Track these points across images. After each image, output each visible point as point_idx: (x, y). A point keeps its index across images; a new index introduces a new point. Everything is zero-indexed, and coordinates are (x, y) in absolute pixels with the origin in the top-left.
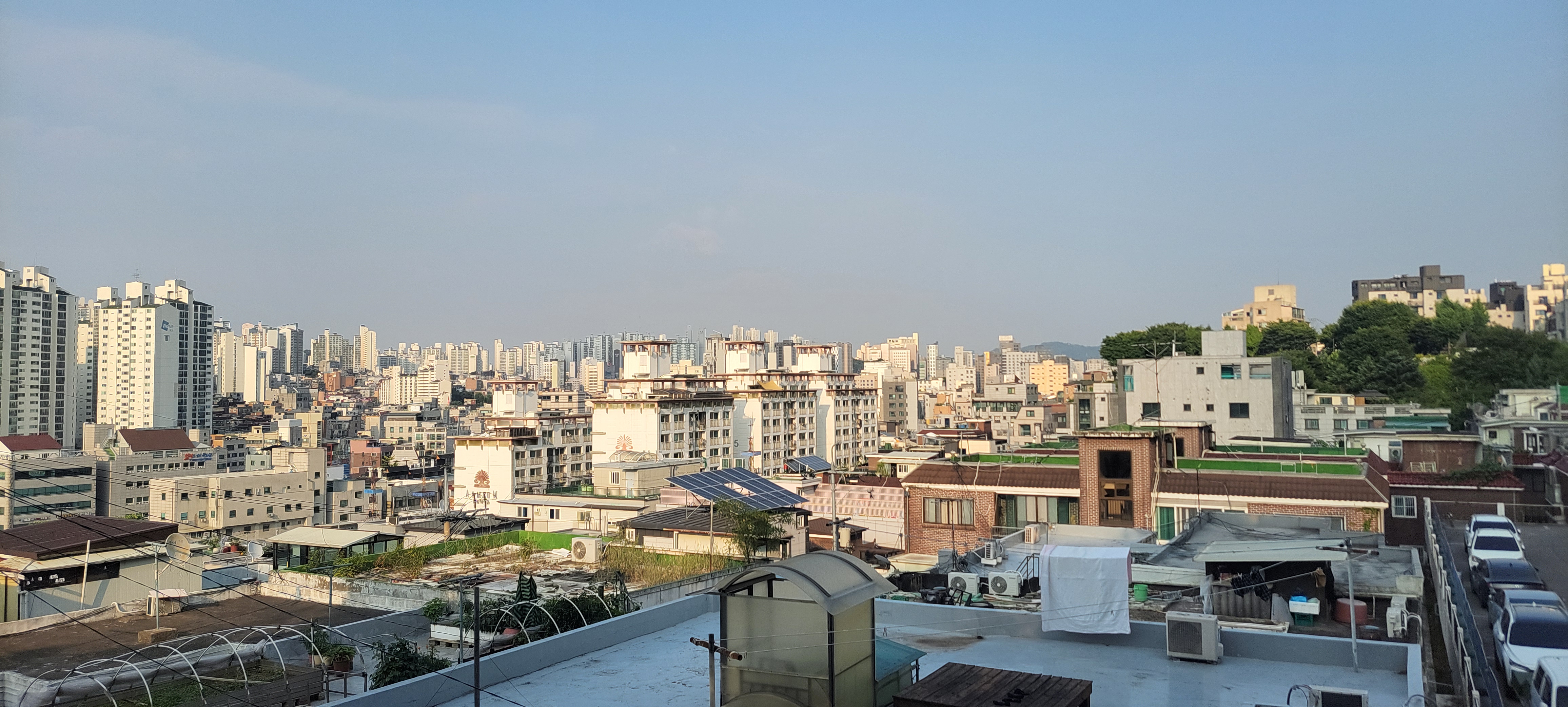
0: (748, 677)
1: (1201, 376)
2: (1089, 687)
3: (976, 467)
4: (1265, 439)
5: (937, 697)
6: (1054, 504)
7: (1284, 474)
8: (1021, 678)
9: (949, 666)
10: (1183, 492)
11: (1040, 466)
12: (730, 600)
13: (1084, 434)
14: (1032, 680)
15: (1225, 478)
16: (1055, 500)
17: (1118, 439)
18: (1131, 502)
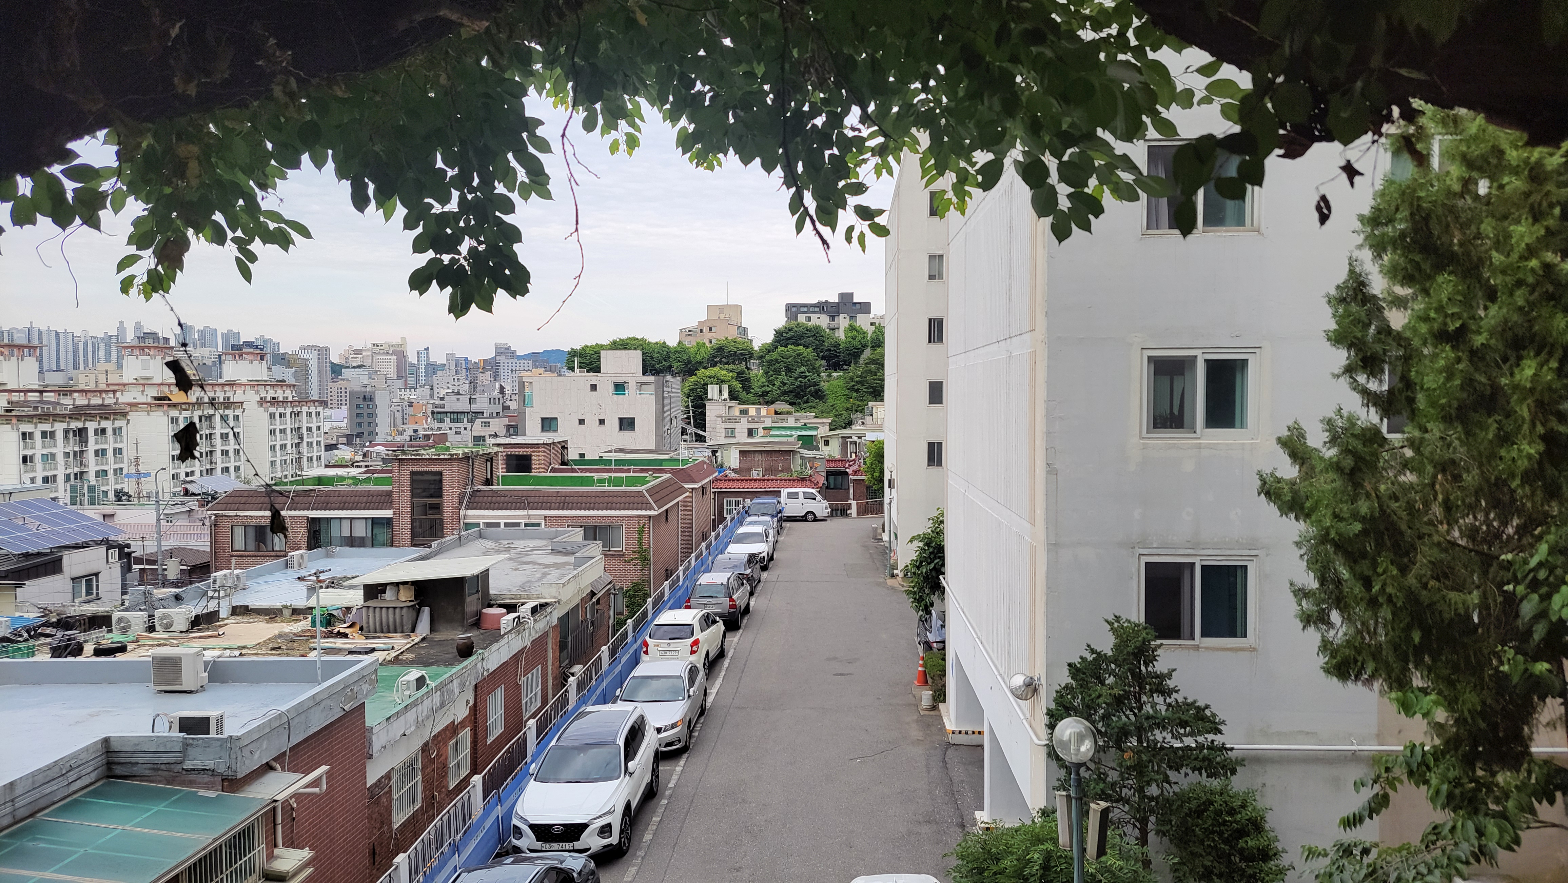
1: (594, 392)
3: (290, 492)
6: (368, 524)
10: (490, 509)
11: (356, 488)
13: (397, 455)
15: (527, 495)
16: (370, 521)
17: (430, 460)
18: (442, 520)
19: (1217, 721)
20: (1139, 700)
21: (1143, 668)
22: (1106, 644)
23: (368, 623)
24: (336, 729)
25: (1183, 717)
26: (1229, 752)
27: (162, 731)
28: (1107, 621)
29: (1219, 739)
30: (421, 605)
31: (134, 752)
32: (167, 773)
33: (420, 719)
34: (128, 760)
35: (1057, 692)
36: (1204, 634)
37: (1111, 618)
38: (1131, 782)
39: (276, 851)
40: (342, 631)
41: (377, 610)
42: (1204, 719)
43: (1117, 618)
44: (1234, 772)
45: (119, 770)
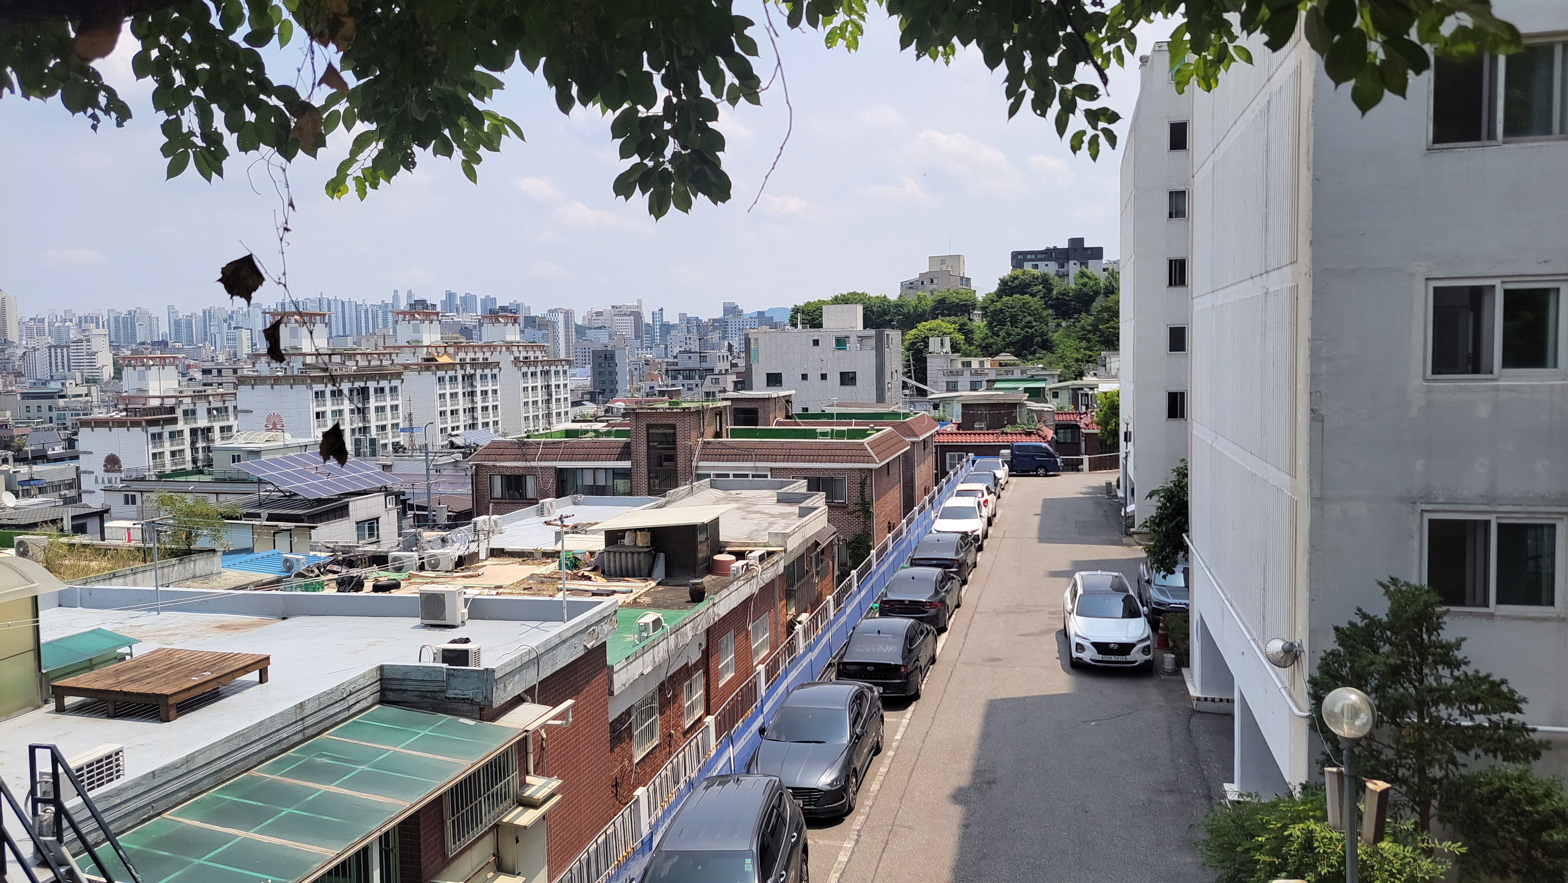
1: (816, 347)
3: (539, 444)
9: (156, 651)
10: (719, 461)
13: (634, 410)
15: (753, 447)
16: (610, 473)
17: (664, 414)
18: (676, 472)
19: (1516, 697)
20: (1420, 672)
21: (1425, 636)
22: (1381, 609)
23: (609, 567)
24: (580, 666)
25: (1473, 692)
26: (1531, 734)
27: (428, 661)
28: (1381, 584)
29: (1517, 718)
30: (657, 551)
31: (404, 680)
32: (432, 700)
33: (657, 660)
34: (399, 687)
35: (1322, 659)
36: (1500, 601)
37: (1386, 580)
38: (1409, 761)
39: (529, 779)
40: (586, 574)
41: (617, 555)
42: (1500, 695)
43: (1394, 581)
44: (1537, 756)
45: (391, 696)
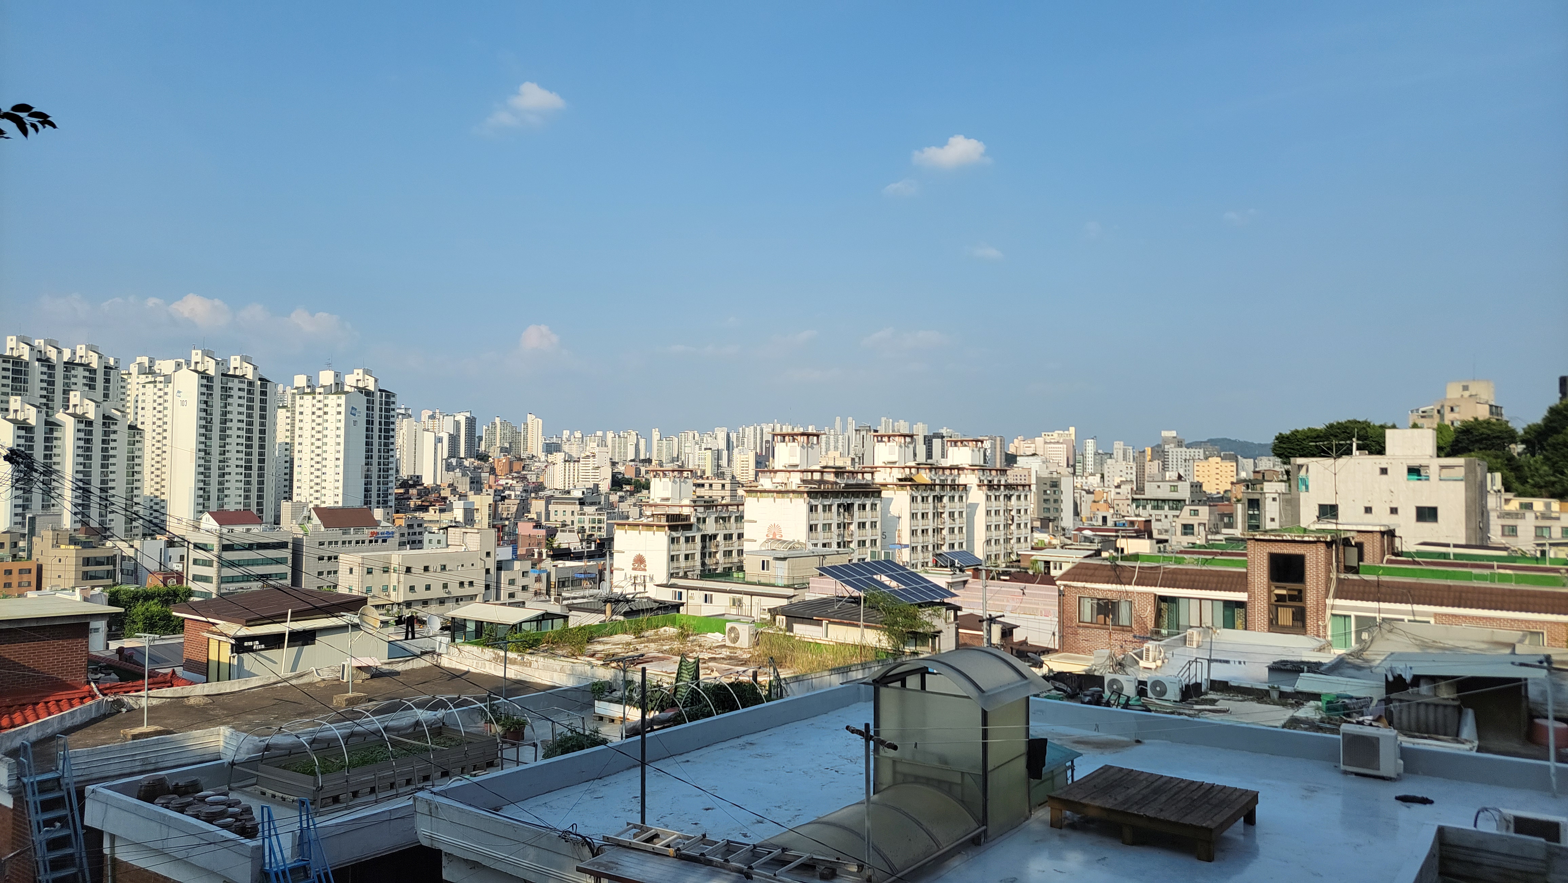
0: (899, 768)
1: (1384, 477)
2: (1254, 798)
3: (1135, 567)
4: (1455, 546)
5: (1094, 798)
6: (1219, 608)
7: (1476, 584)
8: (1182, 785)
9: (1106, 769)
10: (1362, 600)
11: (1204, 568)
12: (883, 691)
13: (1254, 535)
14: (1194, 787)
16: (1222, 604)
17: (1292, 542)
18: (1304, 608)
30: (1464, 705)
31: (1478, 850)
34: (1471, 859)
41: (1411, 704)
